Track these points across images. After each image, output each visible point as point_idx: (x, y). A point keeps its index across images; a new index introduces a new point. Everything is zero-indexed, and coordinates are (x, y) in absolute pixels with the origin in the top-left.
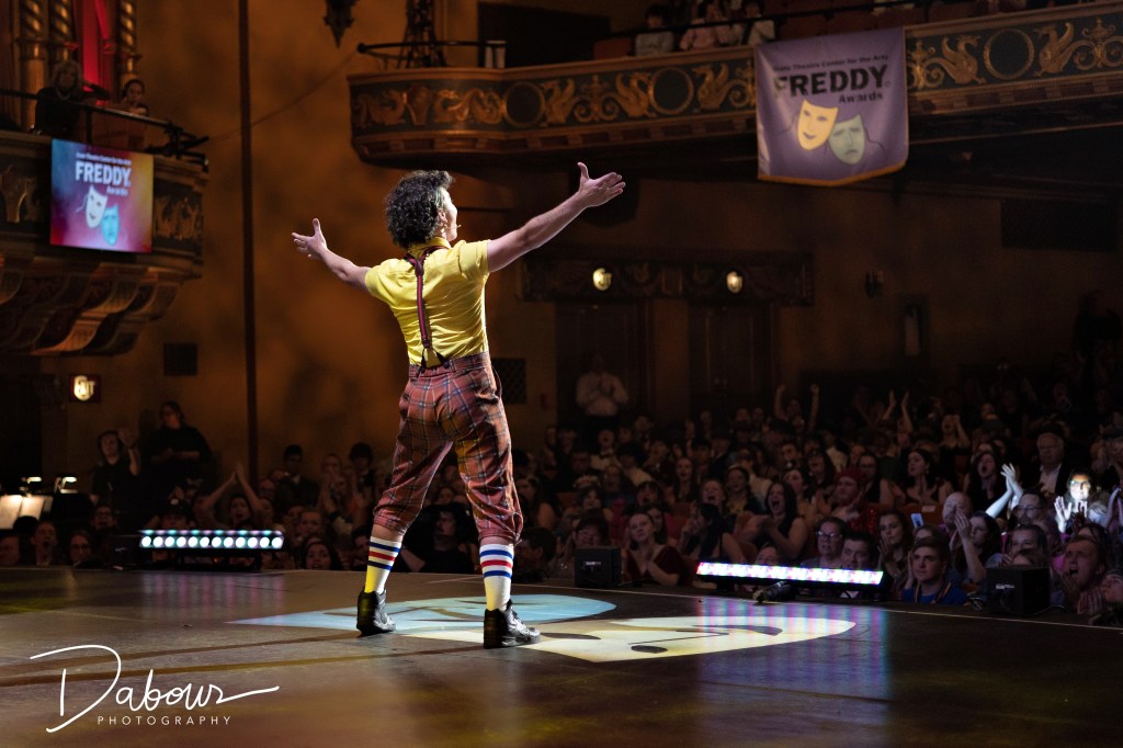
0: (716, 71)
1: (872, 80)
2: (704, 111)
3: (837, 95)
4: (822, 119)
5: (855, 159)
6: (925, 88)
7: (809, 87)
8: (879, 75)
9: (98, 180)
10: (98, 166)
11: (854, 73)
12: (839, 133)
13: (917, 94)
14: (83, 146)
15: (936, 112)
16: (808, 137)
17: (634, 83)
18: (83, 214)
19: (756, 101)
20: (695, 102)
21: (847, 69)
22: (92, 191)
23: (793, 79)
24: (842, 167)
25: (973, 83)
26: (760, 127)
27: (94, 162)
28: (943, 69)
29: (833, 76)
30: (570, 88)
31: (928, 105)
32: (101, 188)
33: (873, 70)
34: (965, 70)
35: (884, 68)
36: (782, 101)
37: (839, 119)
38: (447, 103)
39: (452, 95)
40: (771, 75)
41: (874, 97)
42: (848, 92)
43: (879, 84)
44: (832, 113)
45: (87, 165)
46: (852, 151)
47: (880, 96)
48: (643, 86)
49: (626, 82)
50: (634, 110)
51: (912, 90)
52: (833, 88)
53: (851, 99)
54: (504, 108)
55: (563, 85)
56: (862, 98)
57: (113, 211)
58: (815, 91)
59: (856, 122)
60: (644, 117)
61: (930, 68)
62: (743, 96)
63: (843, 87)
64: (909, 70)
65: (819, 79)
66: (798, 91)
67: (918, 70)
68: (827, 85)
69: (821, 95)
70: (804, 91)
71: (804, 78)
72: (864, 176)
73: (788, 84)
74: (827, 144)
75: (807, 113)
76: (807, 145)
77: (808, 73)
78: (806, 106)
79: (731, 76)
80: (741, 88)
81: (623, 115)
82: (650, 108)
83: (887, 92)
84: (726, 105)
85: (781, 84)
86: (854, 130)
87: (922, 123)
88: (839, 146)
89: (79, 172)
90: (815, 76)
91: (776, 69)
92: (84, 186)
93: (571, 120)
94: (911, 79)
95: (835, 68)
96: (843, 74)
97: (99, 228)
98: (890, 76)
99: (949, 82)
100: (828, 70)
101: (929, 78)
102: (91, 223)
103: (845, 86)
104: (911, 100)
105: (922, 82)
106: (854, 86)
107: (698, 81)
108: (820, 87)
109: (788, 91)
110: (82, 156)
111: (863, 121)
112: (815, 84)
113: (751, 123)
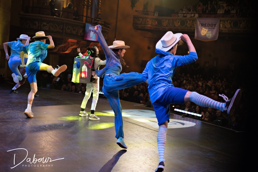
0: (190, 21)
1: (214, 25)
2: (187, 27)
3: (208, 27)
4: (205, 31)
5: (209, 38)
6: (222, 28)
7: (204, 25)
8: (215, 25)
9: (92, 30)
10: (93, 28)
11: (211, 24)
12: (208, 33)
13: (221, 29)
14: (90, 24)
15: (223, 32)
16: (203, 33)
17: (177, 21)
18: (90, 35)
19: (196, 27)
20: (186, 26)
21: (210, 23)
22: (91, 32)
23: (202, 24)
24: (207, 39)
25: (229, 28)
26: (196, 31)
27: (92, 27)
28: (225, 25)
29: (208, 24)
30: (167, 21)
31: (222, 30)
32: (93, 31)
33: (214, 24)
34: (228, 26)
35: (216, 24)
36: (200, 27)
37: (208, 31)
38: (148, 21)
39: (149, 20)
40: (198, 23)
41: (214, 28)
42: (210, 27)
43: (215, 26)
44: (207, 30)
45: (91, 27)
46: (209, 36)
47: (215, 28)
48: (178, 22)
49: (176, 21)
50: (176, 26)
51: (220, 28)
52: (208, 26)
53: (210, 28)
54: (157, 23)
55: (166, 20)
56: (212, 28)
57: (94, 35)
58: (205, 26)
59: (210, 32)
60: (178, 27)
61: (223, 25)
62: (194, 26)
63: (209, 26)
64: (220, 25)
65: (206, 24)
66: (202, 26)
67: (221, 25)
68: (207, 25)
69: (206, 27)
70: (203, 26)
71: (203, 24)
72: (211, 40)
73: (201, 25)
74: (205, 35)
75: (203, 30)
76: (202, 34)
77: (204, 23)
78: (203, 28)
79: (192, 22)
80: (193, 24)
81: (175, 26)
82: (179, 26)
83: (216, 28)
84: (191, 27)
85: (200, 24)
86: (210, 33)
87: (221, 33)
88: (207, 35)
89: (90, 28)
90: (205, 24)
91: (199, 22)
92: (90, 31)
93: (167, 26)
94: (220, 26)
95: (209, 23)
96: (210, 24)
97: (92, 37)
98: (217, 25)
99: (226, 27)
100: (207, 23)
101: (223, 26)
102: (91, 36)
103: (210, 26)
104: (219, 29)
105: (221, 27)
106: (211, 26)
107: (187, 22)
108: (206, 26)
109: (201, 26)
110: (91, 26)
111: (212, 32)
112: (205, 25)
113: (194, 30)
